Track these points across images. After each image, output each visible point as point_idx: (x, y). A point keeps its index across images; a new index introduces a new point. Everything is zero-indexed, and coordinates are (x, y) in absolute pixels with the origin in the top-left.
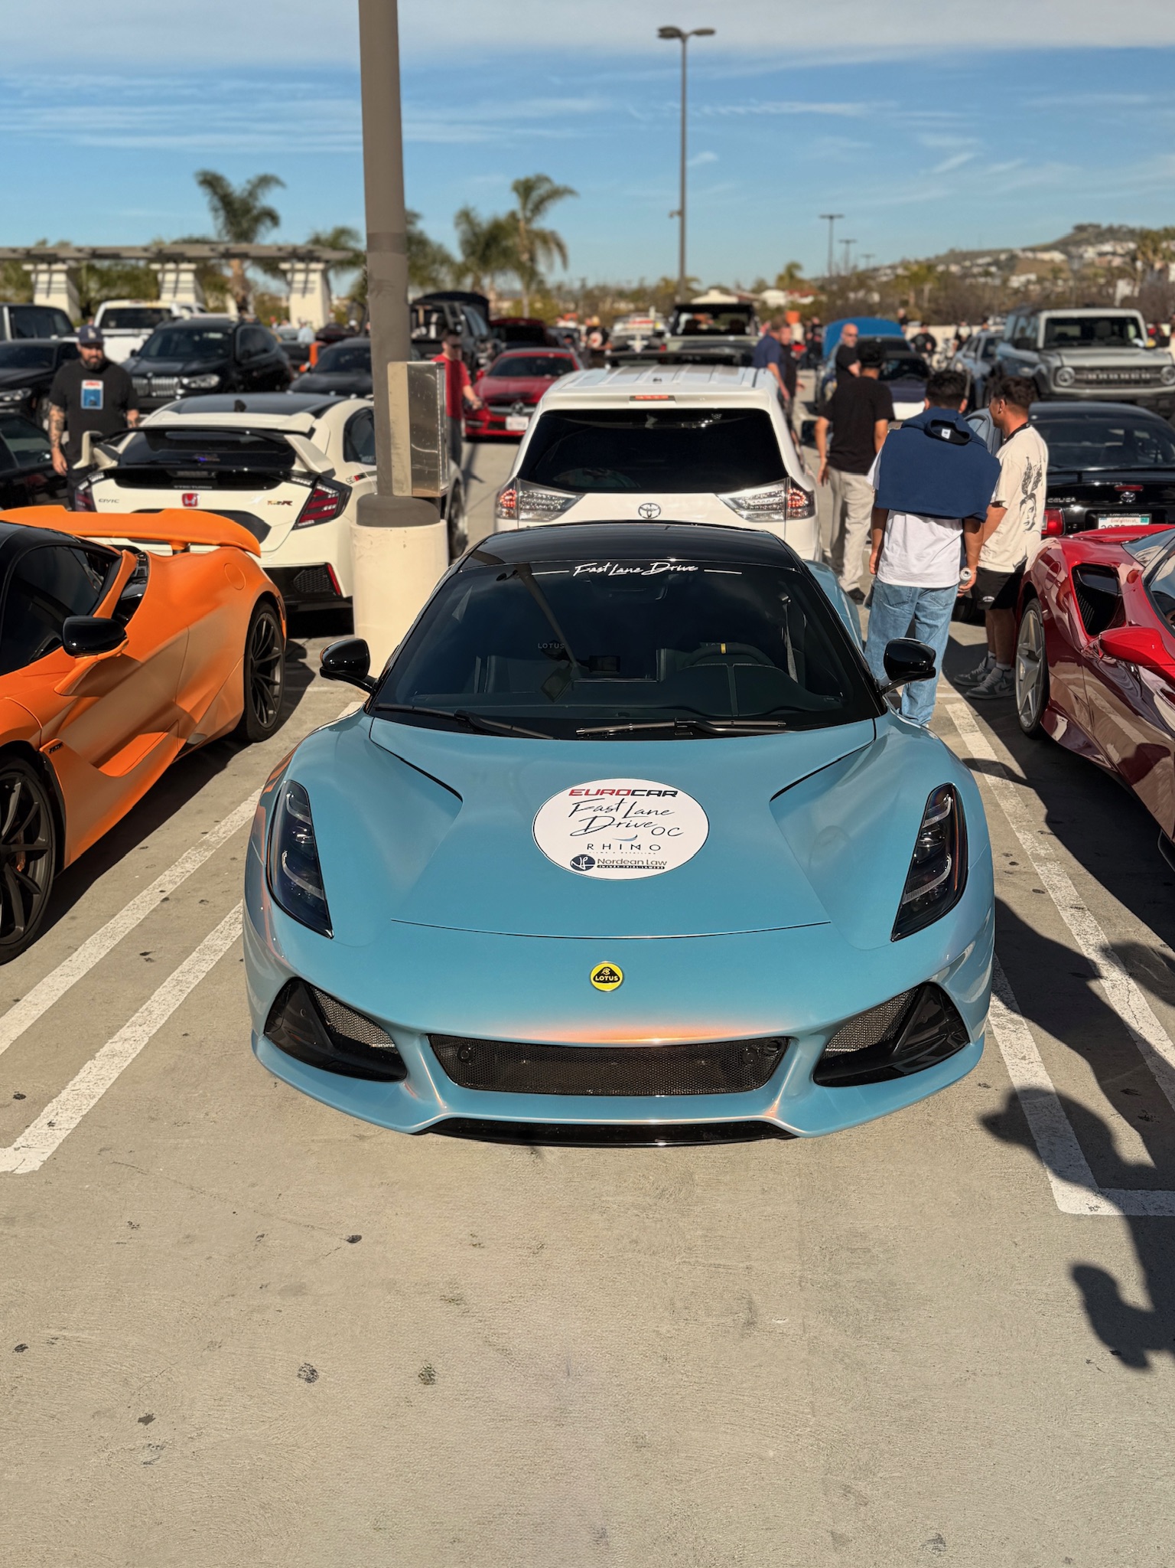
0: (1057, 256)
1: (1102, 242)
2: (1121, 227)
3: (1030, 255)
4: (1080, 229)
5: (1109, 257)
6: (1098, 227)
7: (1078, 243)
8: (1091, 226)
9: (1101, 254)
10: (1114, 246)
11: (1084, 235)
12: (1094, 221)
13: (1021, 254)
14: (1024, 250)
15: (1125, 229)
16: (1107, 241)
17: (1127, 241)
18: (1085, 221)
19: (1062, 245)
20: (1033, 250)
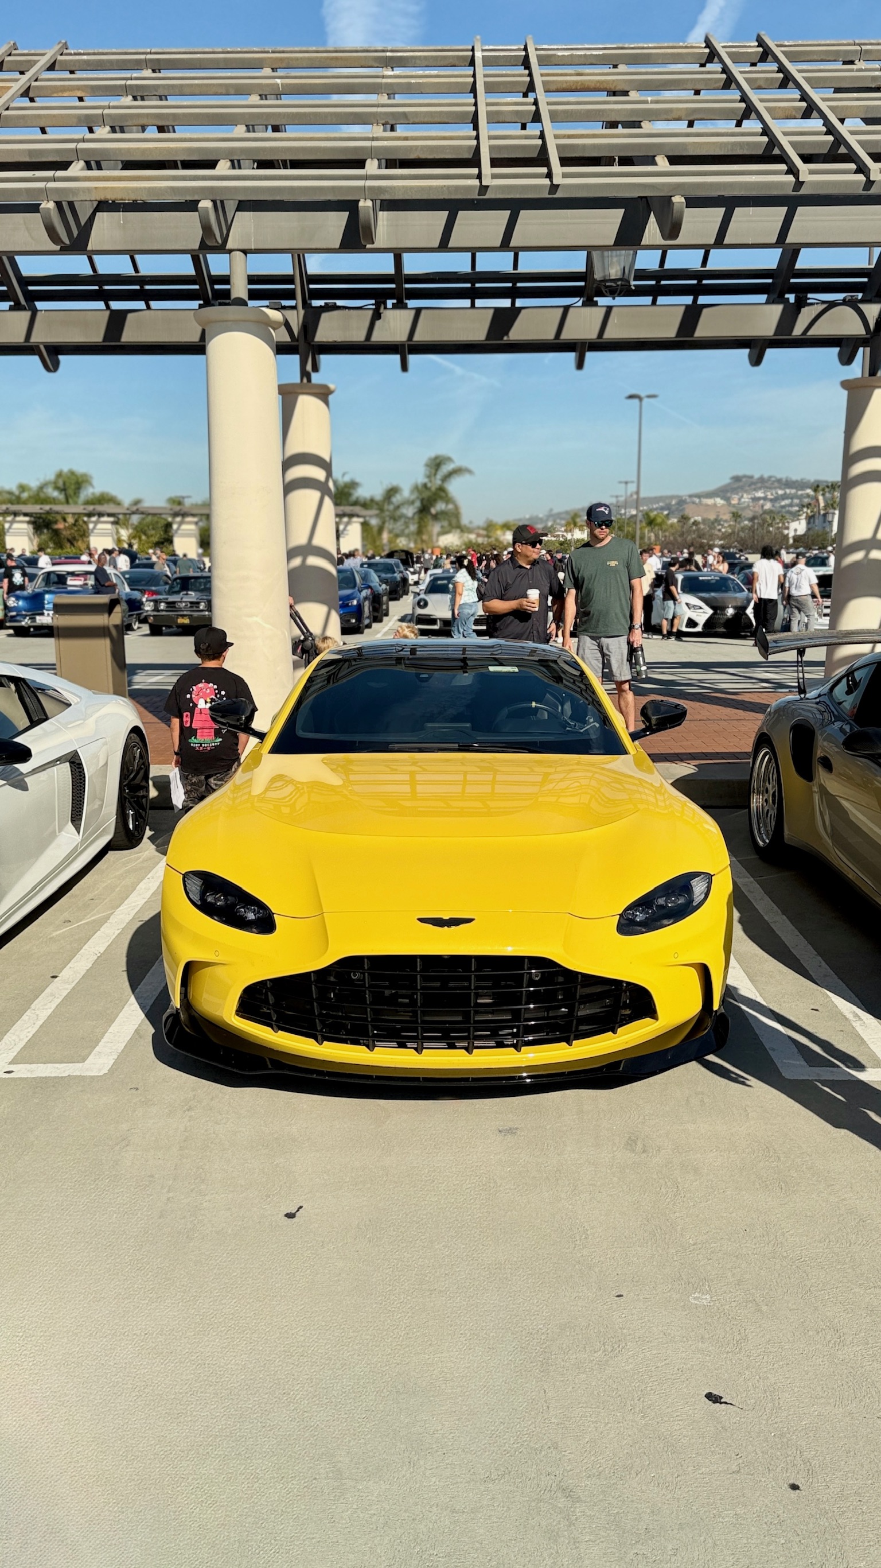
0: (719, 501)
1: (755, 490)
2: (770, 477)
3: (697, 500)
4: (737, 479)
5: (762, 502)
6: (752, 477)
7: (734, 490)
8: (745, 476)
9: (755, 499)
10: (764, 493)
11: (740, 484)
12: (748, 473)
13: (688, 500)
14: (690, 496)
15: (773, 479)
16: (760, 488)
17: (775, 488)
18: (740, 473)
19: (723, 492)
20: (699, 496)
